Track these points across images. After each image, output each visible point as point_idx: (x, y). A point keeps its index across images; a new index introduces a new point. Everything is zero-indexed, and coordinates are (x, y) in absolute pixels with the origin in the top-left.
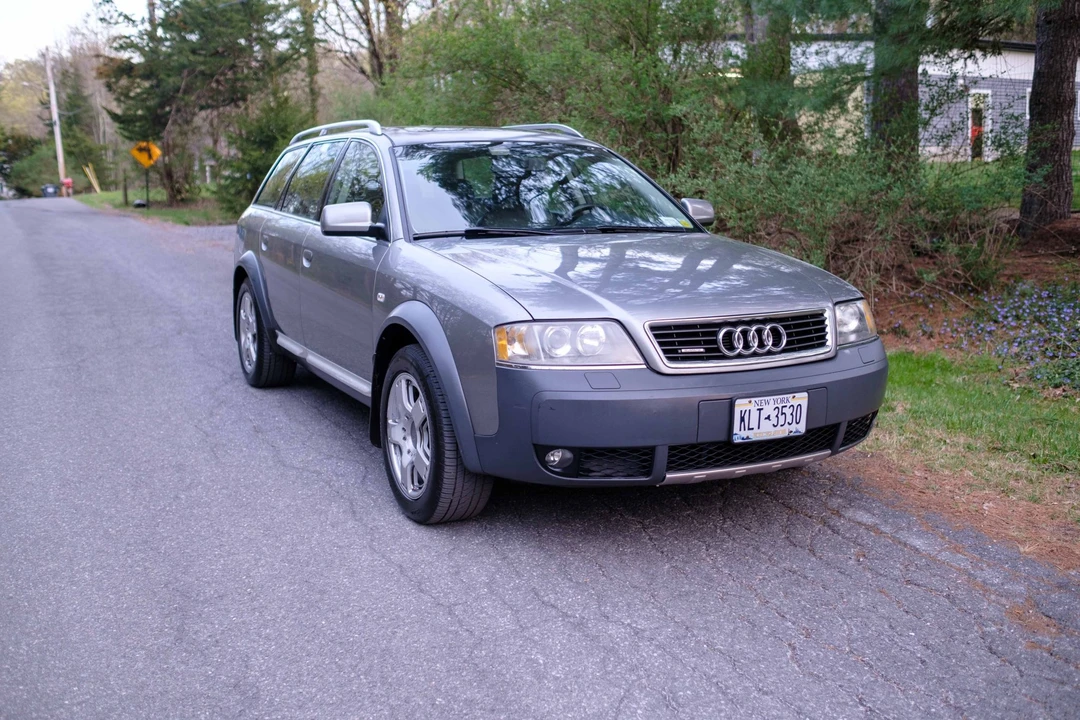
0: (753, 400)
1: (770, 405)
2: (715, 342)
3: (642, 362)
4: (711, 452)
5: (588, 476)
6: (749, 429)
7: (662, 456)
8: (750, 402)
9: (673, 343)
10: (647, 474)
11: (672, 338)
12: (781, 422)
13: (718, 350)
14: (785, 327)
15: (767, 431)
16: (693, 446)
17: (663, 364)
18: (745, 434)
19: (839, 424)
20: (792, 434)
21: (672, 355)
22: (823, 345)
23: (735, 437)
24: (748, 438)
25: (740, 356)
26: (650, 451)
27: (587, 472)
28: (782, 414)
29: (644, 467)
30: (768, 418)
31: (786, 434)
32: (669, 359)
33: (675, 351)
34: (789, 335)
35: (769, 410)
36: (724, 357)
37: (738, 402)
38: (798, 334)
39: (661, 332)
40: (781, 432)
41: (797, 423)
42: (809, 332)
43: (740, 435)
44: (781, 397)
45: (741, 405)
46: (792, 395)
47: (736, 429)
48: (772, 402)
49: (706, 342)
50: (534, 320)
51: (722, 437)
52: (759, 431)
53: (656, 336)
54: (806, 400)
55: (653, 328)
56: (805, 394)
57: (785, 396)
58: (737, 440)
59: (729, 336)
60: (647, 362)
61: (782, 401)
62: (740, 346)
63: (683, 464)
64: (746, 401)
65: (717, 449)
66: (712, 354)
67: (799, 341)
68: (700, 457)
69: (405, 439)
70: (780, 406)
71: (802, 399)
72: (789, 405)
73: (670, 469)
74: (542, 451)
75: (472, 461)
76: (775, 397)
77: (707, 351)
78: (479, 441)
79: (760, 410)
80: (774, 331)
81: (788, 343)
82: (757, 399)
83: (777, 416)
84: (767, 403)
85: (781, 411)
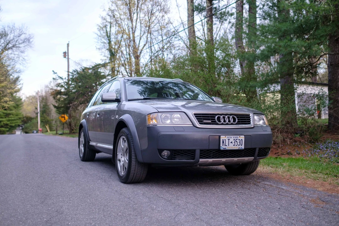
0: (226, 136)
2: (214, 119)
3: (192, 124)
4: (214, 153)
5: (175, 160)
6: (225, 145)
7: (198, 153)
8: (225, 137)
9: (201, 119)
10: (193, 159)
11: (201, 118)
12: (236, 144)
13: (215, 122)
14: (237, 117)
15: (231, 147)
16: (208, 150)
17: (198, 125)
18: (224, 147)
19: (256, 148)
20: (240, 149)
21: (201, 122)
22: (250, 123)
23: (221, 148)
24: (225, 148)
25: (222, 124)
26: (194, 151)
27: (174, 158)
28: (236, 142)
29: (192, 157)
30: (232, 142)
31: (238, 149)
32: (200, 123)
33: (202, 121)
34: (238, 119)
35: (232, 140)
36: (217, 124)
37: (221, 136)
38: (241, 119)
39: (197, 116)
40: (236, 148)
41: (241, 145)
42: (245, 119)
43: (222, 147)
44: (236, 136)
45: (223, 138)
46: (239, 136)
47: (221, 145)
48: (232, 138)
49: (212, 119)
50: (159, 112)
51: (217, 148)
52: (228, 146)
53: (196, 117)
54: (244, 138)
55: (195, 114)
56: (244, 136)
57: (237, 136)
58: (222, 149)
59: (219, 118)
60: (193, 124)
61: (236, 137)
62: (222, 121)
63: (204, 156)
65: (216, 152)
66: (214, 123)
67: (242, 122)
68: (210, 154)
69: (122, 157)
70: (235, 139)
71: (242, 138)
72: (238, 139)
73: (201, 158)
74: (160, 151)
75: (140, 159)
76: (234, 136)
77: (212, 122)
78: (142, 151)
79: (229, 140)
80: (233, 118)
81: (238, 122)
82: (228, 136)
83: (234, 142)
84: (231, 138)
85: (236, 141)
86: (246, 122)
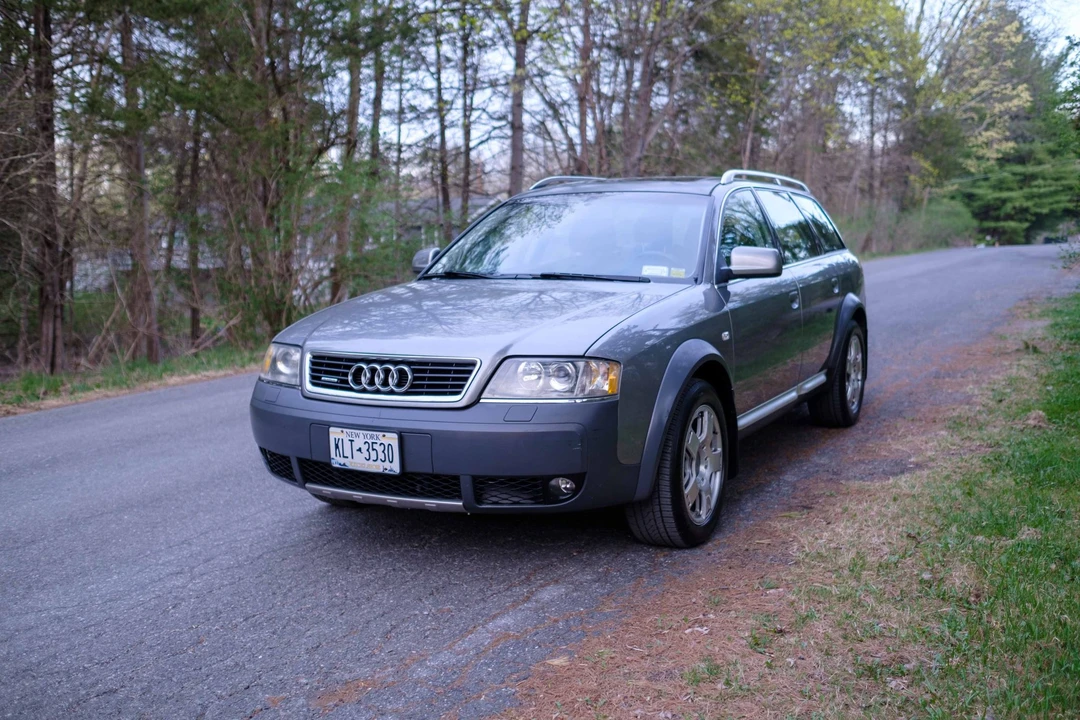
0: (345, 430)
1: (361, 439)
2: (347, 375)
6: (343, 457)
8: (342, 432)
9: (320, 371)
11: (321, 368)
12: (374, 457)
14: (415, 371)
15: (359, 462)
17: (309, 387)
18: (342, 460)
19: (459, 476)
20: (386, 472)
21: (316, 381)
22: (456, 393)
23: (333, 461)
24: (344, 465)
25: (364, 391)
28: (373, 449)
30: (360, 450)
31: (381, 470)
32: (312, 383)
33: (320, 378)
34: (414, 379)
35: (359, 442)
36: (351, 389)
37: (332, 429)
39: (317, 361)
40: (376, 467)
41: (390, 462)
42: (447, 379)
43: (337, 461)
44: (370, 433)
45: (335, 433)
46: (381, 434)
47: (333, 455)
48: (361, 436)
49: (342, 374)
52: (353, 461)
54: (397, 441)
56: (395, 436)
57: (375, 433)
58: (335, 464)
60: (301, 386)
61: (371, 437)
64: (339, 430)
66: (343, 385)
67: (429, 386)
70: (370, 441)
71: (392, 439)
72: (379, 442)
76: (364, 432)
77: (339, 381)
79: (352, 441)
81: (414, 386)
82: (348, 430)
83: (368, 450)
84: (357, 436)
85: (371, 447)
86: (446, 386)
